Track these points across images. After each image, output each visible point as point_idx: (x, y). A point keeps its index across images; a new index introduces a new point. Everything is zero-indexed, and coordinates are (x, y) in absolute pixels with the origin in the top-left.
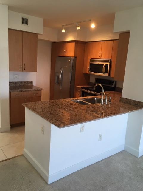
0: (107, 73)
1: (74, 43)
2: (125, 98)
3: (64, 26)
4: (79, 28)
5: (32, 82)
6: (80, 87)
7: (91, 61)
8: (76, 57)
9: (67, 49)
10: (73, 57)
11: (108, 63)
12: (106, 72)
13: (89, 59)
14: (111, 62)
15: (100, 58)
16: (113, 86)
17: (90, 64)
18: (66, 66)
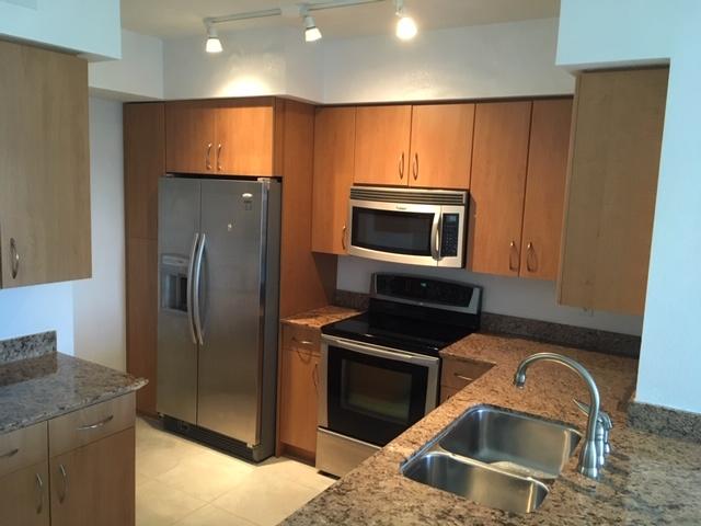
0: (456, 255)
1: (271, 109)
2: (663, 409)
3: (213, 20)
4: (313, 35)
5: (51, 338)
6: (316, 323)
7: (355, 195)
8: (280, 179)
9: (223, 136)
10: (268, 181)
11: (460, 210)
12: (448, 250)
13: (343, 185)
14: (469, 205)
15: (406, 184)
16: (472, 309)
17: (354, 208)
18: (230, 226)
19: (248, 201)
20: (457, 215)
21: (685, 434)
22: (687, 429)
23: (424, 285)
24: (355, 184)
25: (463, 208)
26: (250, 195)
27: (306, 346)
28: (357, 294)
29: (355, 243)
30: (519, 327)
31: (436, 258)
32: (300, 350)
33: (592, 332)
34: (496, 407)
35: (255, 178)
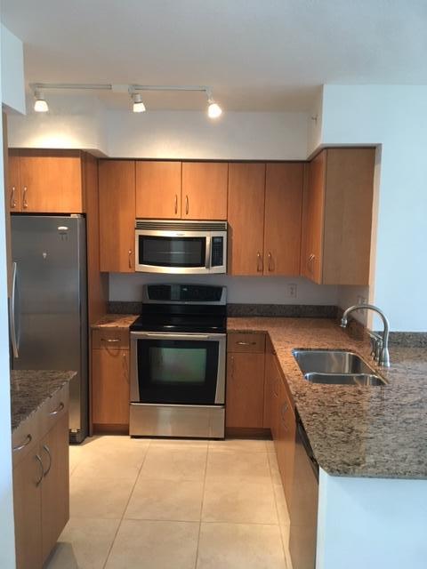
0: (222, 264)
1: (78, 159)
4: (139, 108)
7: (140, 226)
8: (85, 216)
10: (79, 217)
14: (228, 230)
15: (179, 217)
16: (222, 302)
17: (140, 236)
18: (45, 254)
19: (63, 232)
20: (222, 238)
21: (399, 343)
22: (400, 341)
23: (185, 289)
24: (137, 219)
25: (225, 233)
26: (65, 228)
27: (114, 344)
28: (128, 303)
29: (141, 262)
30: (252, 310)
31: (208, 267)
32: (109, 348)
33: (297, 307)
34: (302, 349)
35: (69, 214)
